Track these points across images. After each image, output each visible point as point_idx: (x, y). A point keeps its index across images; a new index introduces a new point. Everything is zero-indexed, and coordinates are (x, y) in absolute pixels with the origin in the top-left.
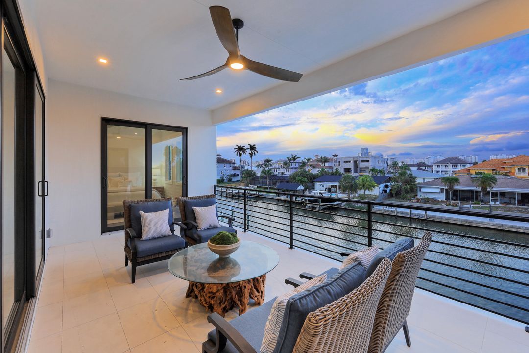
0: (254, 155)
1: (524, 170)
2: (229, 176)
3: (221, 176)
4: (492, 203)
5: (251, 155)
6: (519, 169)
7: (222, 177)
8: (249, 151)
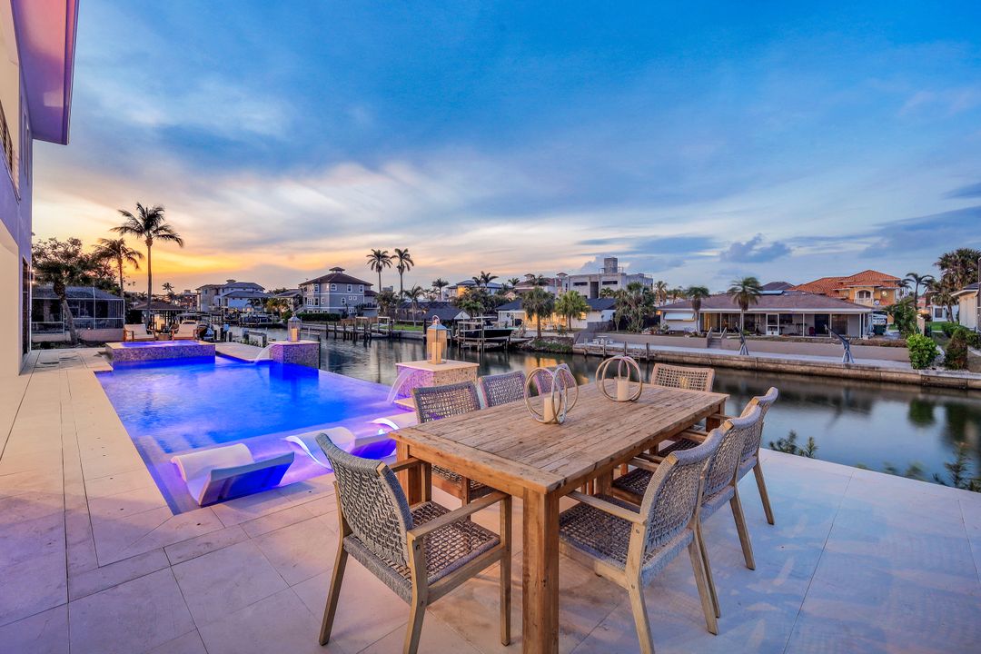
0: (406, 269)
1: (868, 294)
2: (357, 307)
3: (342, 308)
4: (769, 333)
5: (401, 268)
6: (861, 293)
7: (343, 310)
8: (396, 262)
